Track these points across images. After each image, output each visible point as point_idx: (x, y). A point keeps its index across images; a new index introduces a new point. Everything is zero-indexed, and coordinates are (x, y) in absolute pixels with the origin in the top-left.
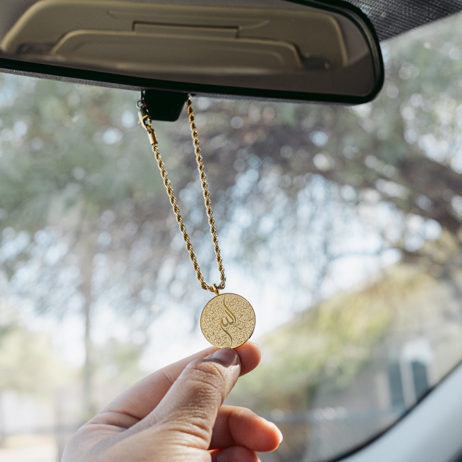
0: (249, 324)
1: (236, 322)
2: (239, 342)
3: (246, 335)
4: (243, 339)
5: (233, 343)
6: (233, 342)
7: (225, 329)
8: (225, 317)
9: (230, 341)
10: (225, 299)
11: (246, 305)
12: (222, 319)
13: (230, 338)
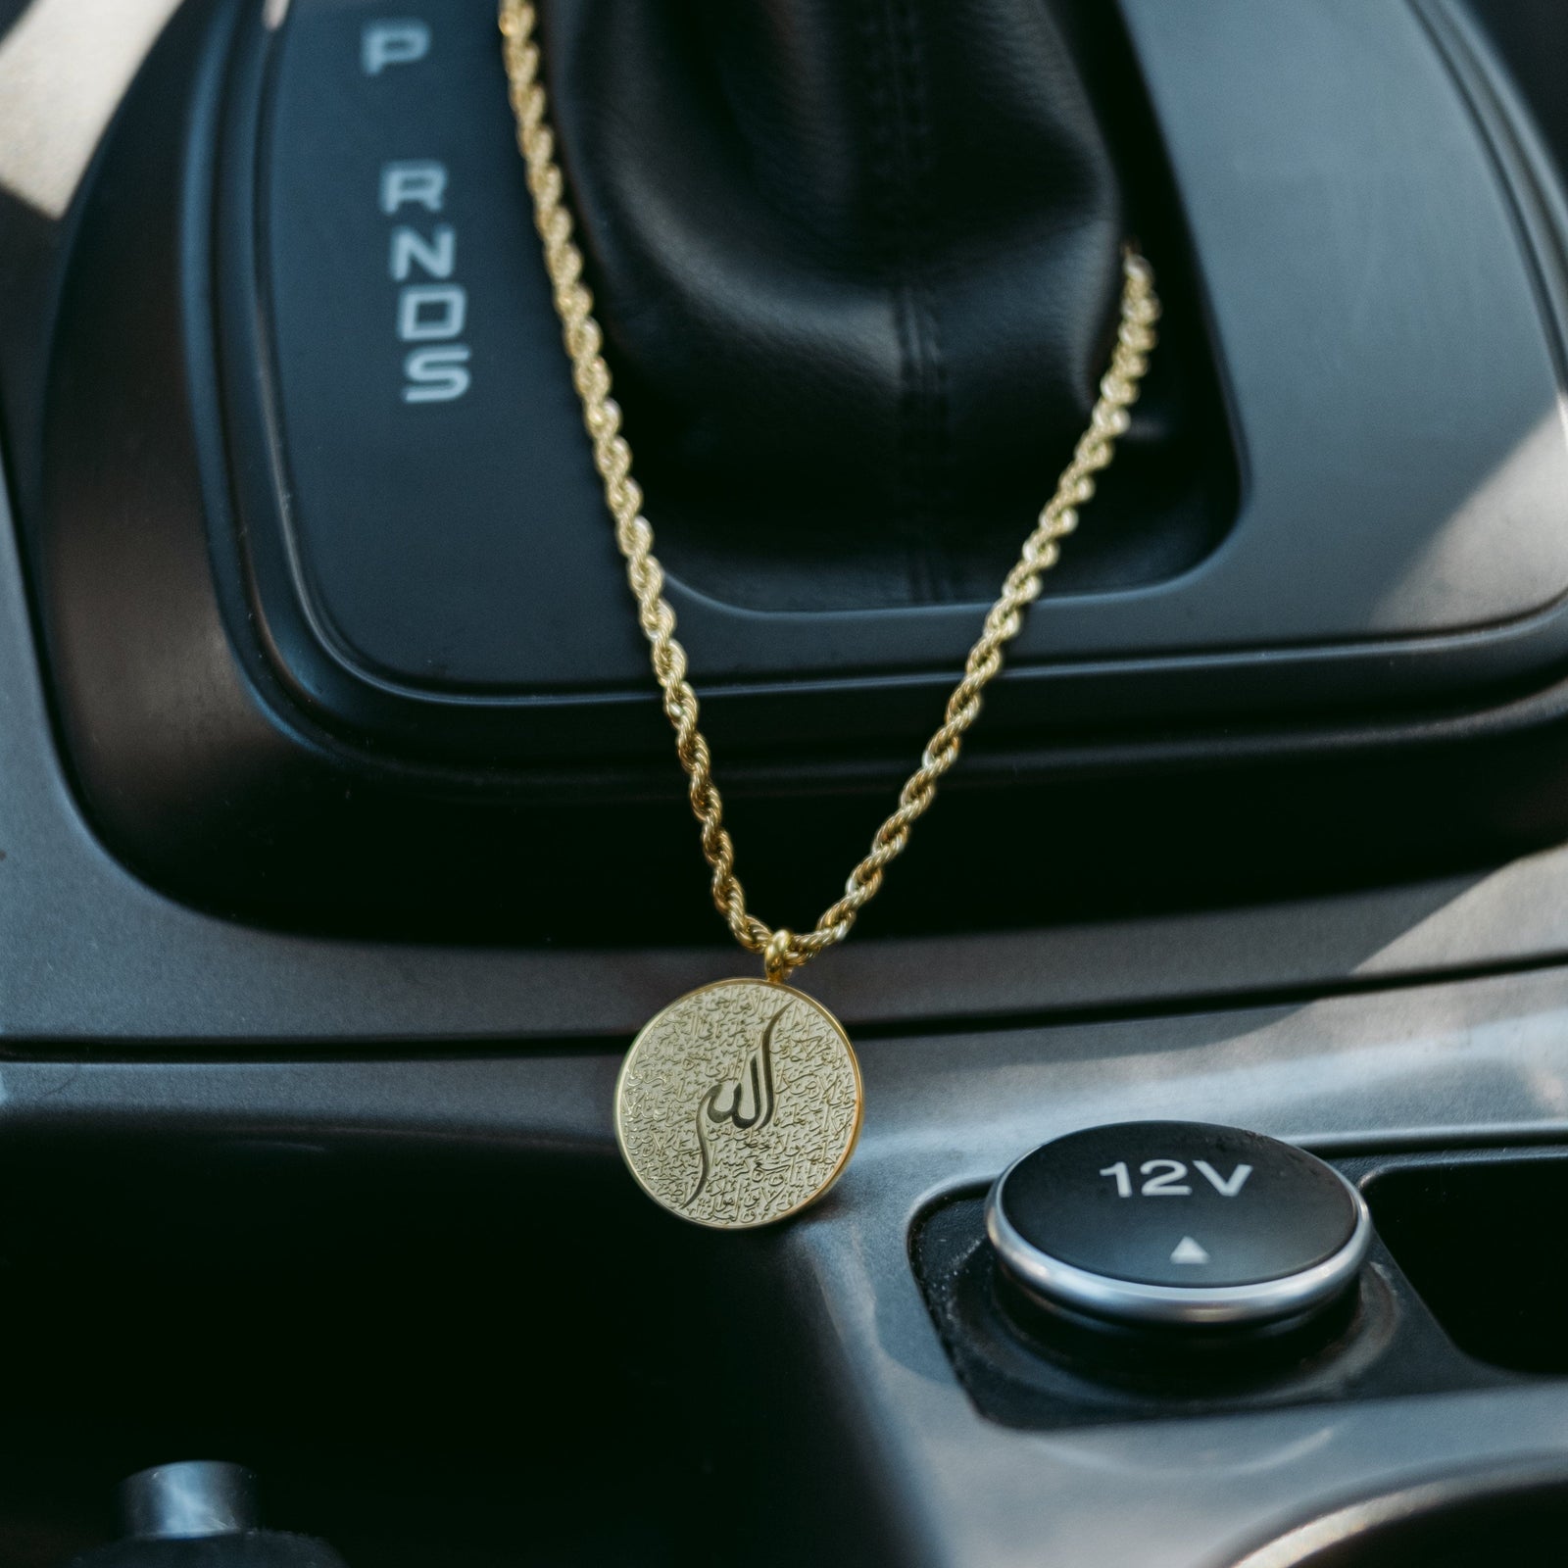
0: (803, 1170)
1: (764, 1130)
2: (720, 1215)
3: (763, 1203)
4: (744, 1210)
5: (696, 1202)
6: (700, 1196)
7: (705, 1132)
8: (737, 1083)
9: (693, 1185)
10: (785, 1014)
11: (842, 1092)
12: (720, 1081)
13: (700, 1175)
